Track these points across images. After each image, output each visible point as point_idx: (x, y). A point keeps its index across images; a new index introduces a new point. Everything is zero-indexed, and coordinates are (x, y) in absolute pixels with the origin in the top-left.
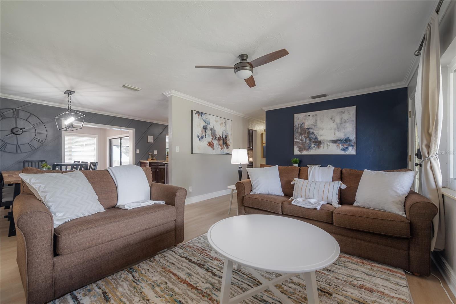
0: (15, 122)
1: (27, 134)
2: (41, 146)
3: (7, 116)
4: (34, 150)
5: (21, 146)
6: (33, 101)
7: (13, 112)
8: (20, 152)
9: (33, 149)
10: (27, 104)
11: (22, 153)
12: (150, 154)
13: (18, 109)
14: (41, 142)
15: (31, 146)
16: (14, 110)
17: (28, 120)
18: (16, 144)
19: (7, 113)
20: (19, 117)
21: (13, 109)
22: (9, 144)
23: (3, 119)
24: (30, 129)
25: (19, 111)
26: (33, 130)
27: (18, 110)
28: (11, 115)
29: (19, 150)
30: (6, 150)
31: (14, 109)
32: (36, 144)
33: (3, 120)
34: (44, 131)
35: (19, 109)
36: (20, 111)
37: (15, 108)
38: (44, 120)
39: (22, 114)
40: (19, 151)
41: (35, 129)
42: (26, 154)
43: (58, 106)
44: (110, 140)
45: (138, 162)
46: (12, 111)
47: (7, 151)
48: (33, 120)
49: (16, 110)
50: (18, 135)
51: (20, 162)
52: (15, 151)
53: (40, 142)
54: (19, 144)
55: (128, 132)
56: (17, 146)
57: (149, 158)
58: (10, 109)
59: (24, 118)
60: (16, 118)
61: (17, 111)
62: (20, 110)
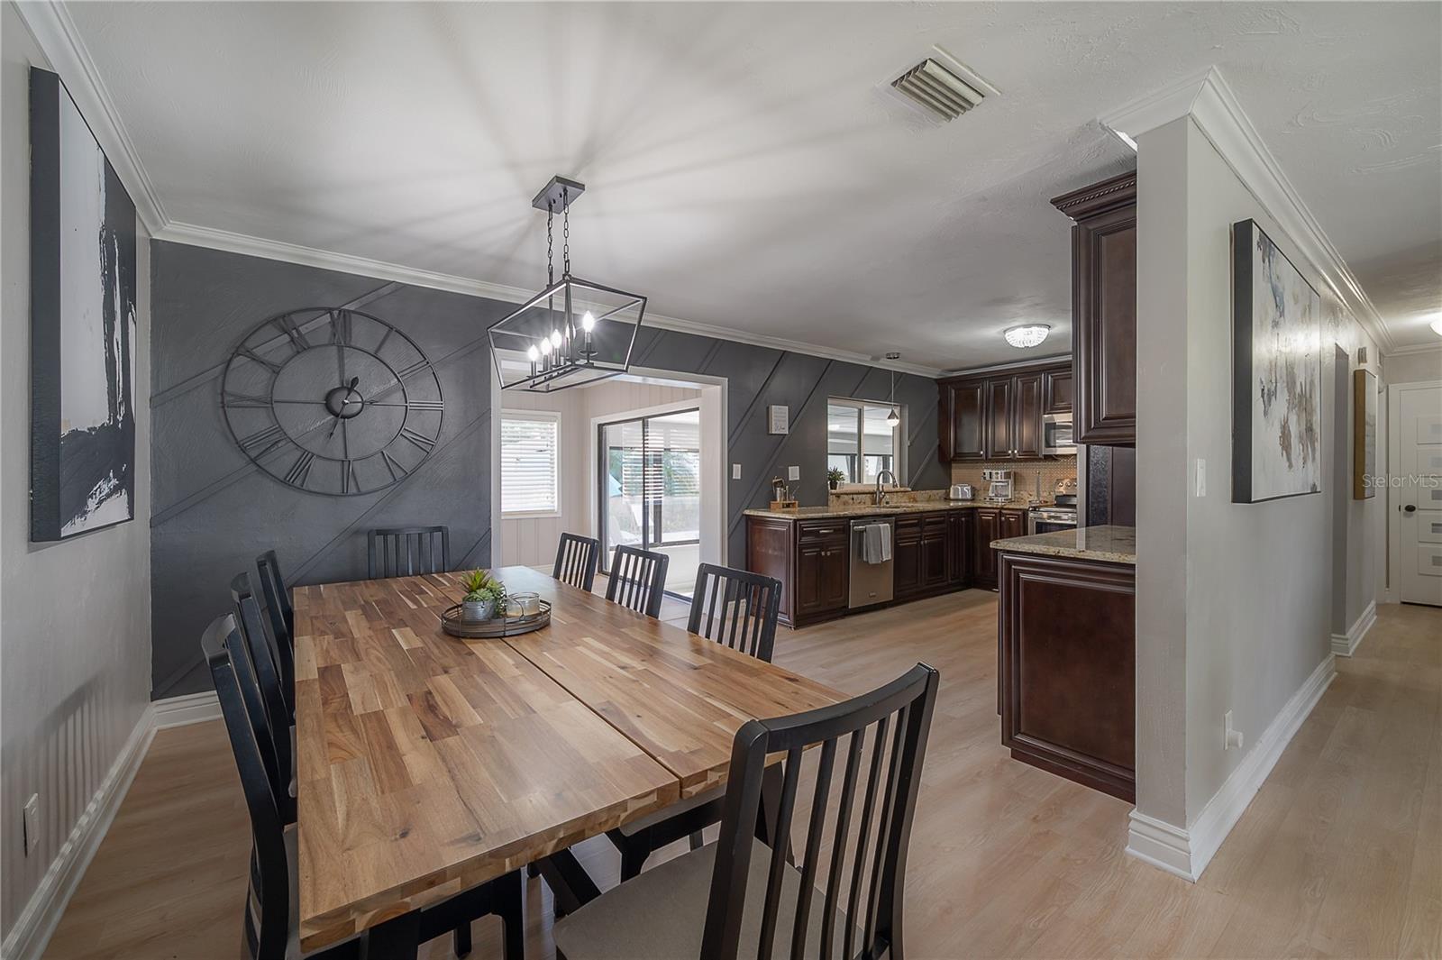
0: (336, 366)
1: (375, 412)
2: (423, 462)
3: (311, 343)
4: (402, 479)
5: (357, 466)
6: (396, 274)
7: (333, 324)
8: (355, 491)
9: (399, 474)
10: (377, 285)
11: (360, 493)
12: (776, 483)
13: (346, 307)
14: (425, 447)
15: (389, 463)
16: (336, 313)
17: (380, 355)
18: (342, 457)
19: (311, 326)
20: (353, 344)
21: (330, 311)
22: (319, 457)
23: (298, 353)
24: (388, 393)
25: (350, 316)
26: (397, 398)
27: (349, 311)
28: (325, 337)
29: (352, 483)
30: (309, 485)
31: (333, 309)
32: (405, 455)
33: (299, 356)
34: (435, 398)
35: (353, 309)
36: (353, 315)
37: (336, 306)
38: (435, 351)
39: (362, 332)
40: (353, 490)
41: (403, 390)
42: (374, 498)
43: (480, 290)
44: (600, 426)
45: (739, 515)
46: (327, 318)
47: (312, 489)
48: (397, 353)
49: (342, 314)
50: (349, 417)
51: (357, 532)
52: (338, 490)
53: (420, 444)
54: (351, 457)
55: (697, 393)
56: (346, 464)
57: (776, 500)
58: (323, 312)
59: (366, 349)
60: (340, 349)
61: (344, 316)
62: (353, 312)
